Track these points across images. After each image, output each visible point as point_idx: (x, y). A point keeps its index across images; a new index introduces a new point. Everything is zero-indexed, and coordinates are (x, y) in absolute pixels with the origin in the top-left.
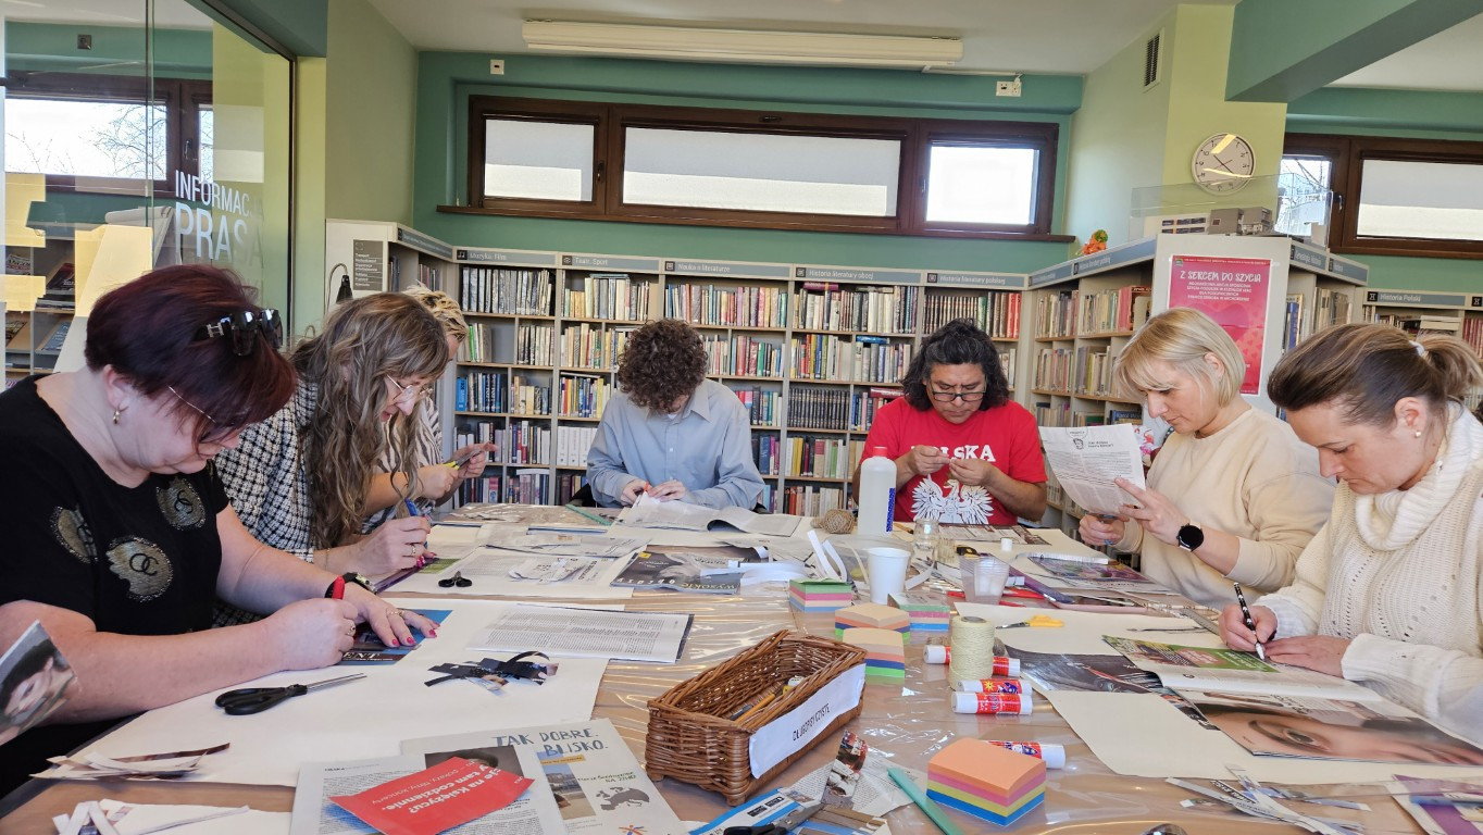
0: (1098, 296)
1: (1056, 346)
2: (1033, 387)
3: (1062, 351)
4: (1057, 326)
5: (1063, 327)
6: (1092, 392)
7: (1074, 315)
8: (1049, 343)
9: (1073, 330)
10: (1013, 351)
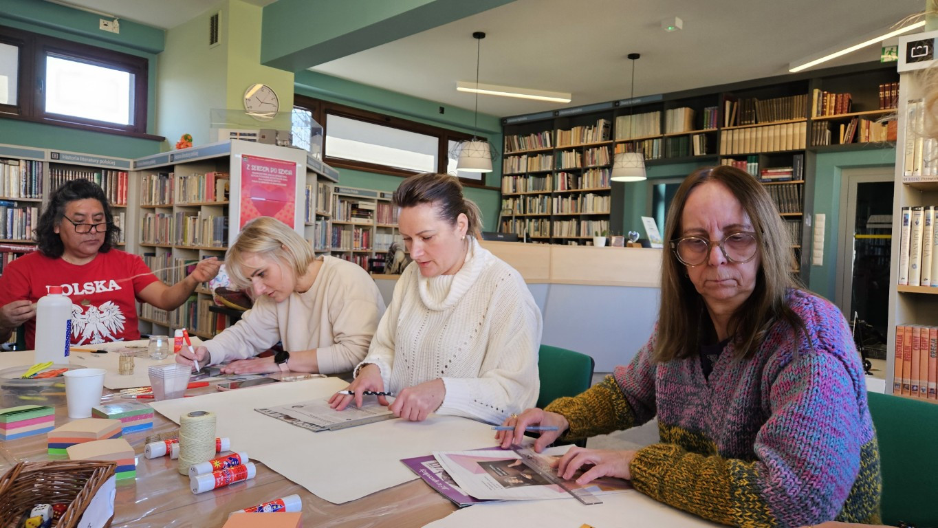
0: (189, 177)
1: (158, 211)
2: (141, 242)
3: (163, 215)
4: (158, 197)
5: (163, 198)
6: (188, 243)
7: (172, 189)
8: (153, 209)
9: (171, 200)
10: (122, 214)
